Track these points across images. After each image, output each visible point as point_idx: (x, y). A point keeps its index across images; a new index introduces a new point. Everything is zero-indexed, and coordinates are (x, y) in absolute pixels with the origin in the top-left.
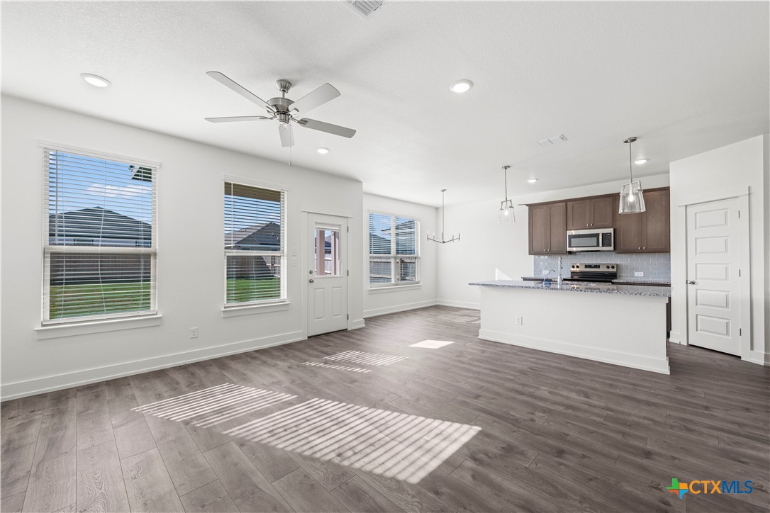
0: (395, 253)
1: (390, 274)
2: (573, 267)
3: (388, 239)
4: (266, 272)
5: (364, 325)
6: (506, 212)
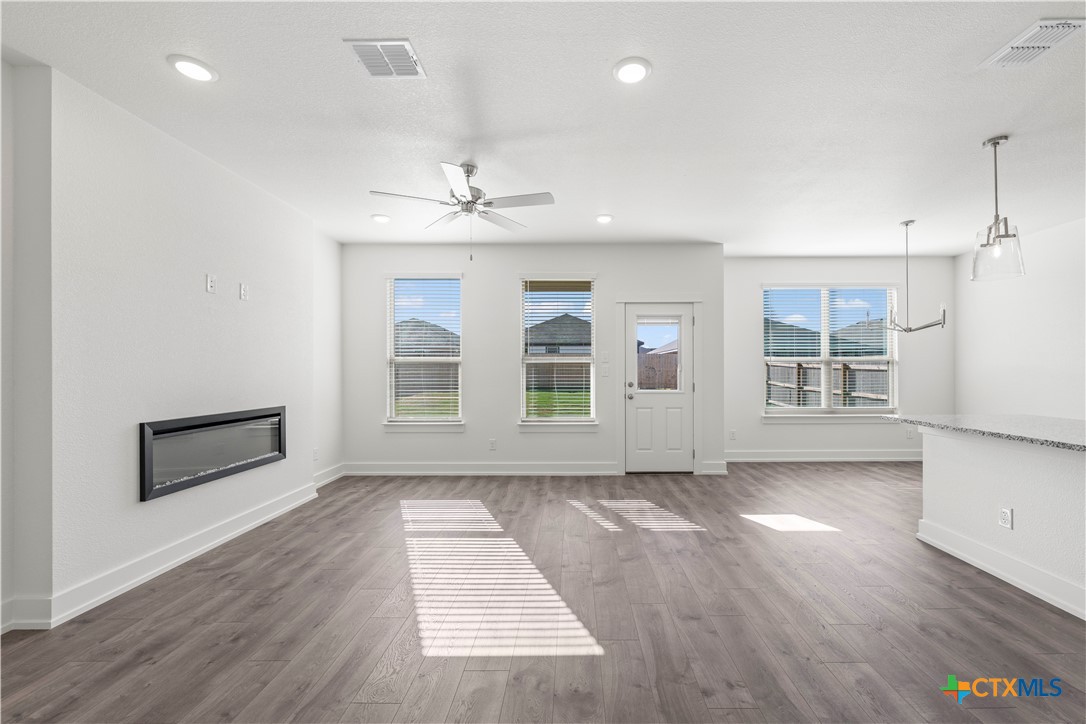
0: (828, 355)
1: (819, 385)
4: (575, 382)
5: (725, 472)
6: (997, 251)
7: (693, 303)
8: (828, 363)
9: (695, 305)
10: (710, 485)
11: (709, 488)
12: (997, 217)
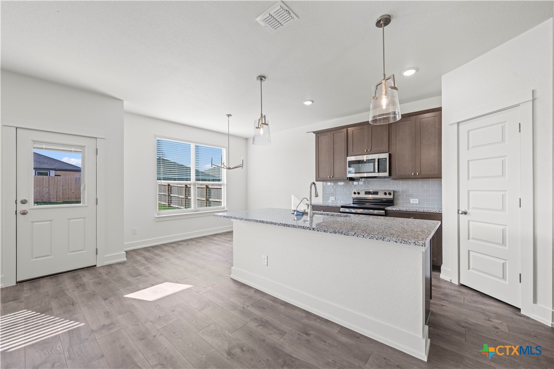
0: (195, 180)
2: (355, 193)
3: (187, 166)
5: (125, 259)
6: (261, 131)
7: (96, 138)
8: (195, 185)
9: (98, 139)
10: (107, 274)
11: (106, 277)
12: (262, 114)
